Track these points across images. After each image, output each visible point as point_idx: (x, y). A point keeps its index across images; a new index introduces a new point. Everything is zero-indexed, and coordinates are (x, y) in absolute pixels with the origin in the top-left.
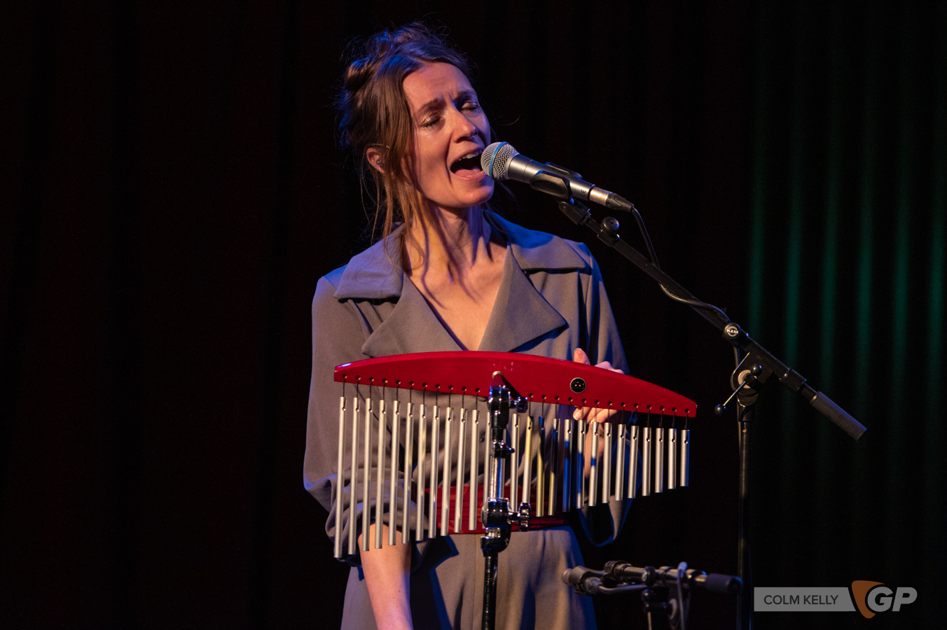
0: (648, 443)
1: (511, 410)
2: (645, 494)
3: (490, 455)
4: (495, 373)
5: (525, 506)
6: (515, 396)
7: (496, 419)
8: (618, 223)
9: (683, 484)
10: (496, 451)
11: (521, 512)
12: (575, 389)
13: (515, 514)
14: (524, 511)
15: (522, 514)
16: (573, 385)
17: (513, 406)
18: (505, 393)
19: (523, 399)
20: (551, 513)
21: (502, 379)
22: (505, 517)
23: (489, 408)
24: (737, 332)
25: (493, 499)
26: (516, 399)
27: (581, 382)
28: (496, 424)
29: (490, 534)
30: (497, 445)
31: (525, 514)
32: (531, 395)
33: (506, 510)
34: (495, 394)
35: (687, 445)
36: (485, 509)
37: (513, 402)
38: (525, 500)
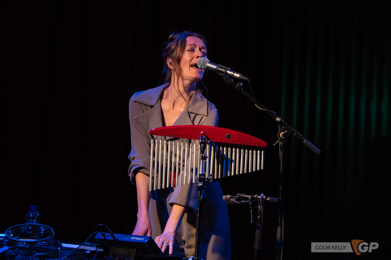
0: (251, 155)
1: (207, 144)
2: (250, 172)
3: (200, 159)
4: (202, 132)
5: (211, 175)
6: (208, 140)
7: (202, 147)
8: (242, 84)
9: (262, 169)
10: (202, 157)
11: (210, 177)
12: (227, 137)
13: (208, 178)
14: (211, 177)
15: (210, 178)
16: (227, 136)
17: (207, 143)
18: (205, 139)
19: (211, 140)
20: (219, 178)
21: (204, 134)
22: (204, 179)
23: (200, 143)
24: (280, 120)
25: (201, 173)
26: (209, 141)
27: (229, 135)
28: (202, 149)
29: (200, 184)
30: (202, 155)
31: (211, 178)
32: (213, 139)
33: (205, 177)
34: (202, 139)
35: (263, 156)
36: (198, 176)
37: (207, 142)
38: (211, 173)
